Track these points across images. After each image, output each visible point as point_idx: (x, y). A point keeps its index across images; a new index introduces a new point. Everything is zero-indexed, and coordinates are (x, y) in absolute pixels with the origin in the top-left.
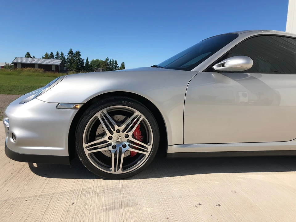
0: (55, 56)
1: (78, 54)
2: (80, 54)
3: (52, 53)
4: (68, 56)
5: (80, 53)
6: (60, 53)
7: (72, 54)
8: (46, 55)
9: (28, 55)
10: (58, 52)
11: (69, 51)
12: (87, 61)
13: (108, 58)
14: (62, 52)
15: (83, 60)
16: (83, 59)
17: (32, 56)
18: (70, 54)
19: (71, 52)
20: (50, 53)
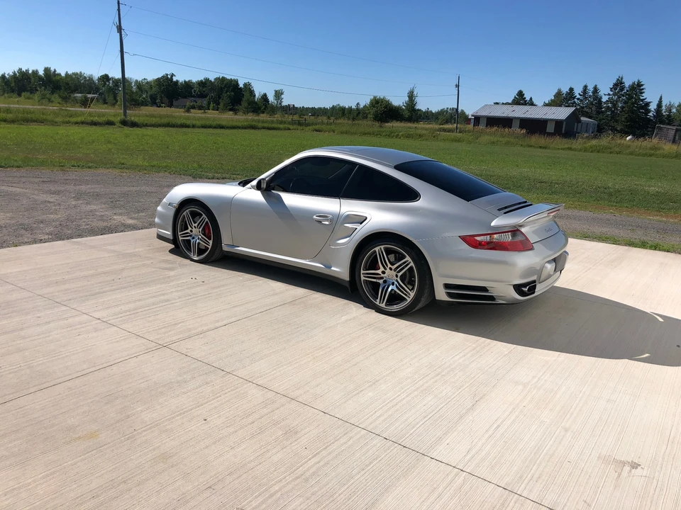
0: (578, 96)
1: (637, 88)
2: (643, 89)
3: (571, 89)
4: (609, 94)
5: (642, 85)
6: (591, 88)
7: (622, 89)
8: (559, 94)
9: (520, 100)
10: (586, 87)
11: (615, 81)
12: (659, 105)
14: (596, 86)
15: (648, 104)
16: (648, 100)
17: (528, 99)
18: (616, 89)
19: (619, 84)
20: (567, 90)
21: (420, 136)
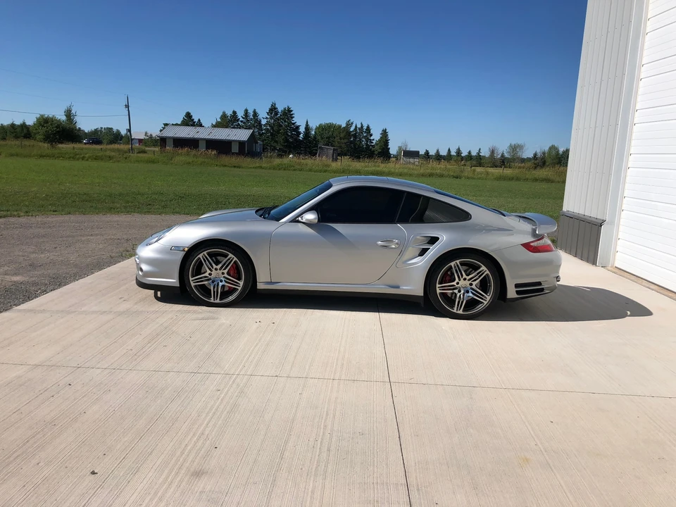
0: (241, 119)
1: (288, 113)
2: (292, 114)
3: (234, 112)
4: (267, 118)
5: (292, 111)
6: (251, 112)
7: (276, 114)
8: (224, 116)
9: (188, 121)
10: (246, 111)
11: (270, 107)
12: (307, 128)
13: (351, 121)
14: (255, 110)
15: (298, 127)
16: (298, 124)
17: (196, 120)
18: (271, 114)
19: (273, 110)
20: (231, 113)
21: (110, 158)
